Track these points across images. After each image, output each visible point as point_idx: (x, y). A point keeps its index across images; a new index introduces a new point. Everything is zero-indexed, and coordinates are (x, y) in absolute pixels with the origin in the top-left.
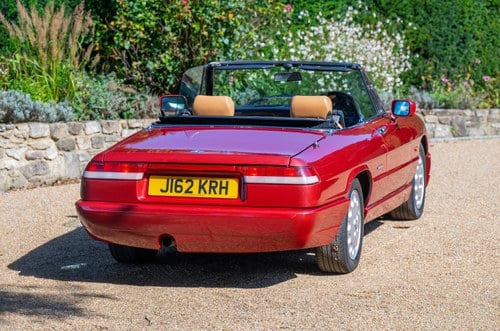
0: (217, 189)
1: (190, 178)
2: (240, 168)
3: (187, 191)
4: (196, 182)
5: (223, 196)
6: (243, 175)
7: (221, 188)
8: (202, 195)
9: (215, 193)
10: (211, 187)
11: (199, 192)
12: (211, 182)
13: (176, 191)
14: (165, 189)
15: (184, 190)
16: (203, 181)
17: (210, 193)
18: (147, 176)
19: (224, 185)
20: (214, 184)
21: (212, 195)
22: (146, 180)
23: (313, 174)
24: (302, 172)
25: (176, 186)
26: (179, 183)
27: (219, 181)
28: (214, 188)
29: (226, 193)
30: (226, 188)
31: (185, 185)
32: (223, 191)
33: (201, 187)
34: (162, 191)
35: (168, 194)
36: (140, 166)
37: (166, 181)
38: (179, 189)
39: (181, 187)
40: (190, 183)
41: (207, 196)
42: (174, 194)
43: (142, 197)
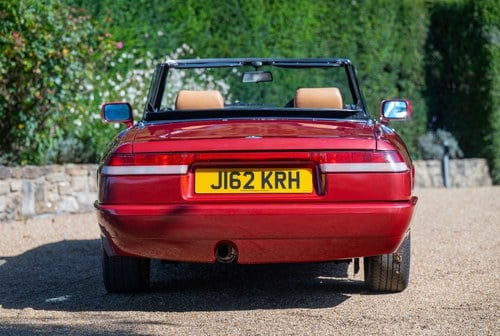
0: (286, 183)
1: (249, 170)
2: (316, 154)
3: (246, 187)
4: (258, 175)
5: (294, 190)
6: (318, 163)
7: (291, 180)
8: (267, 189)
9: (284, 187)
10: (277, 180)
11: (263, 187)
12: (277, 174)
13: (232, 187)
14: (217, 184)
15: (243, 184)
16: (267, 173)
17: (277, 187)
18: (192, 169)
19: (294, 176)
20: (280, 177)
21: (280, 190)
22: (190, 174)
23: (402, 160)
24: (389, 157)
25: (232, 180)
26: (235, 177)
27: (287, 172)
28: (282, 181)
29: (298, 187)
30: (297, 180)
31: (244, 179)
32: (294, 184)
33: (265, 180)
34: (213, 187)
35: (222, 190)
36: (184, 156)
37: (217, 174)
38: (235, 184)
39: (239, 181)
40: (249, 177)
41: (274, 190)
42: (230, 190)
43: (189, 196)
